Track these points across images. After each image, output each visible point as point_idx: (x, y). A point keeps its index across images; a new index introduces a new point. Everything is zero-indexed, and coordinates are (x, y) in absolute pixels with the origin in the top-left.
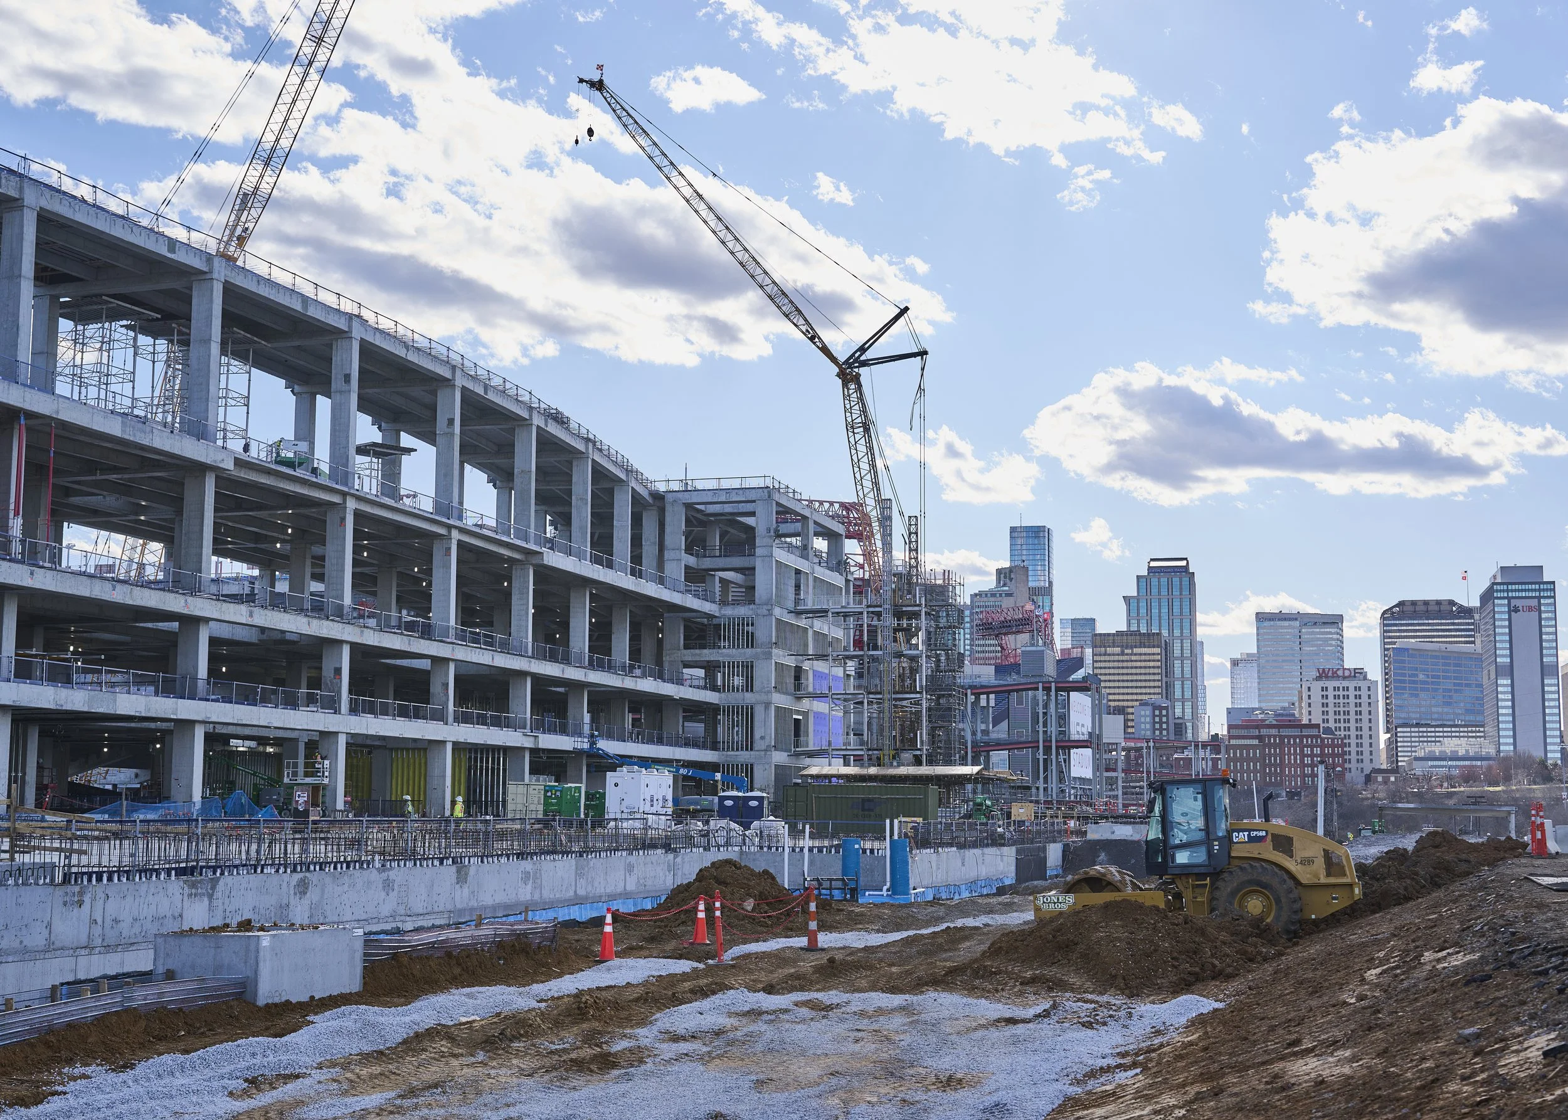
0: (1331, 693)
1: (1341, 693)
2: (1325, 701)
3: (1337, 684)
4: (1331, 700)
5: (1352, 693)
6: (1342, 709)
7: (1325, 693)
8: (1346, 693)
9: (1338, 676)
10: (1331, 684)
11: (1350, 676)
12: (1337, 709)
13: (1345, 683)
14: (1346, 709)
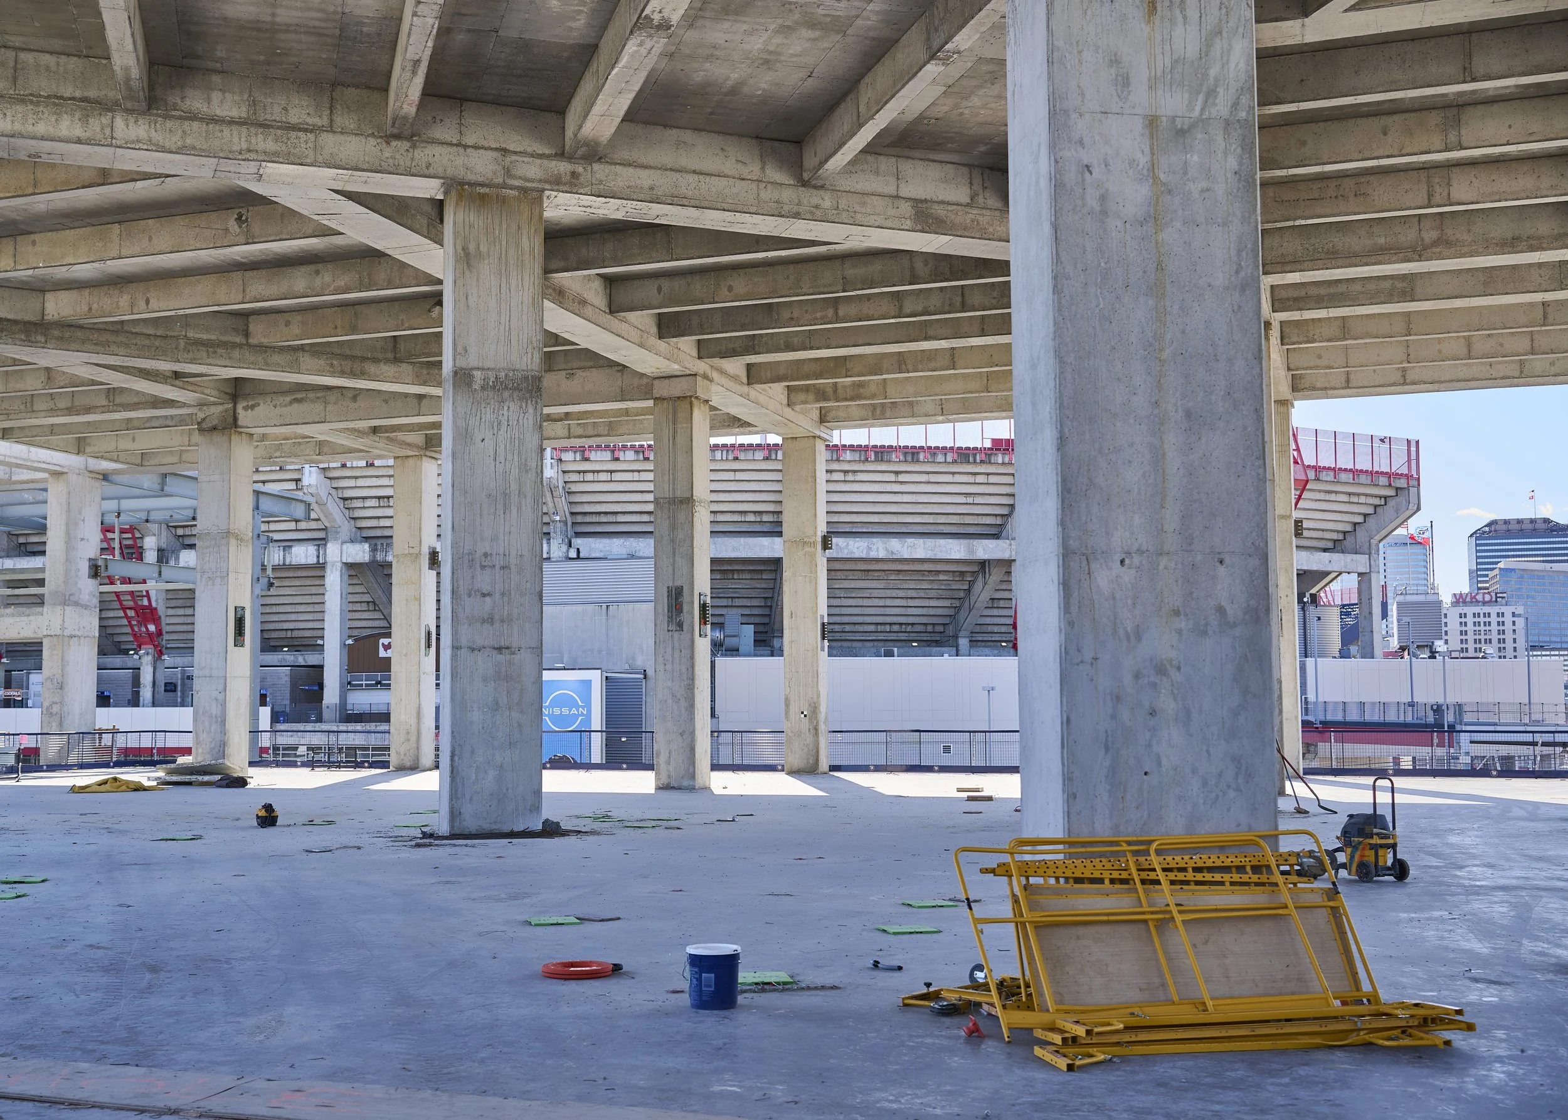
0: (1470, 620)
1: (1482, 620)
2: (1464, 629)
3: (1477, 610)
4: (1470, 627)
5: (1494, 619)
6: (1483, 637)
7: (1463, 620)
8: (1487, 620)
9: (1477, 602)
10: (1470, 610)
11: (1490, 601)
12: (1477, 637)
13: (1486, 609)
14: (1488, 637)
